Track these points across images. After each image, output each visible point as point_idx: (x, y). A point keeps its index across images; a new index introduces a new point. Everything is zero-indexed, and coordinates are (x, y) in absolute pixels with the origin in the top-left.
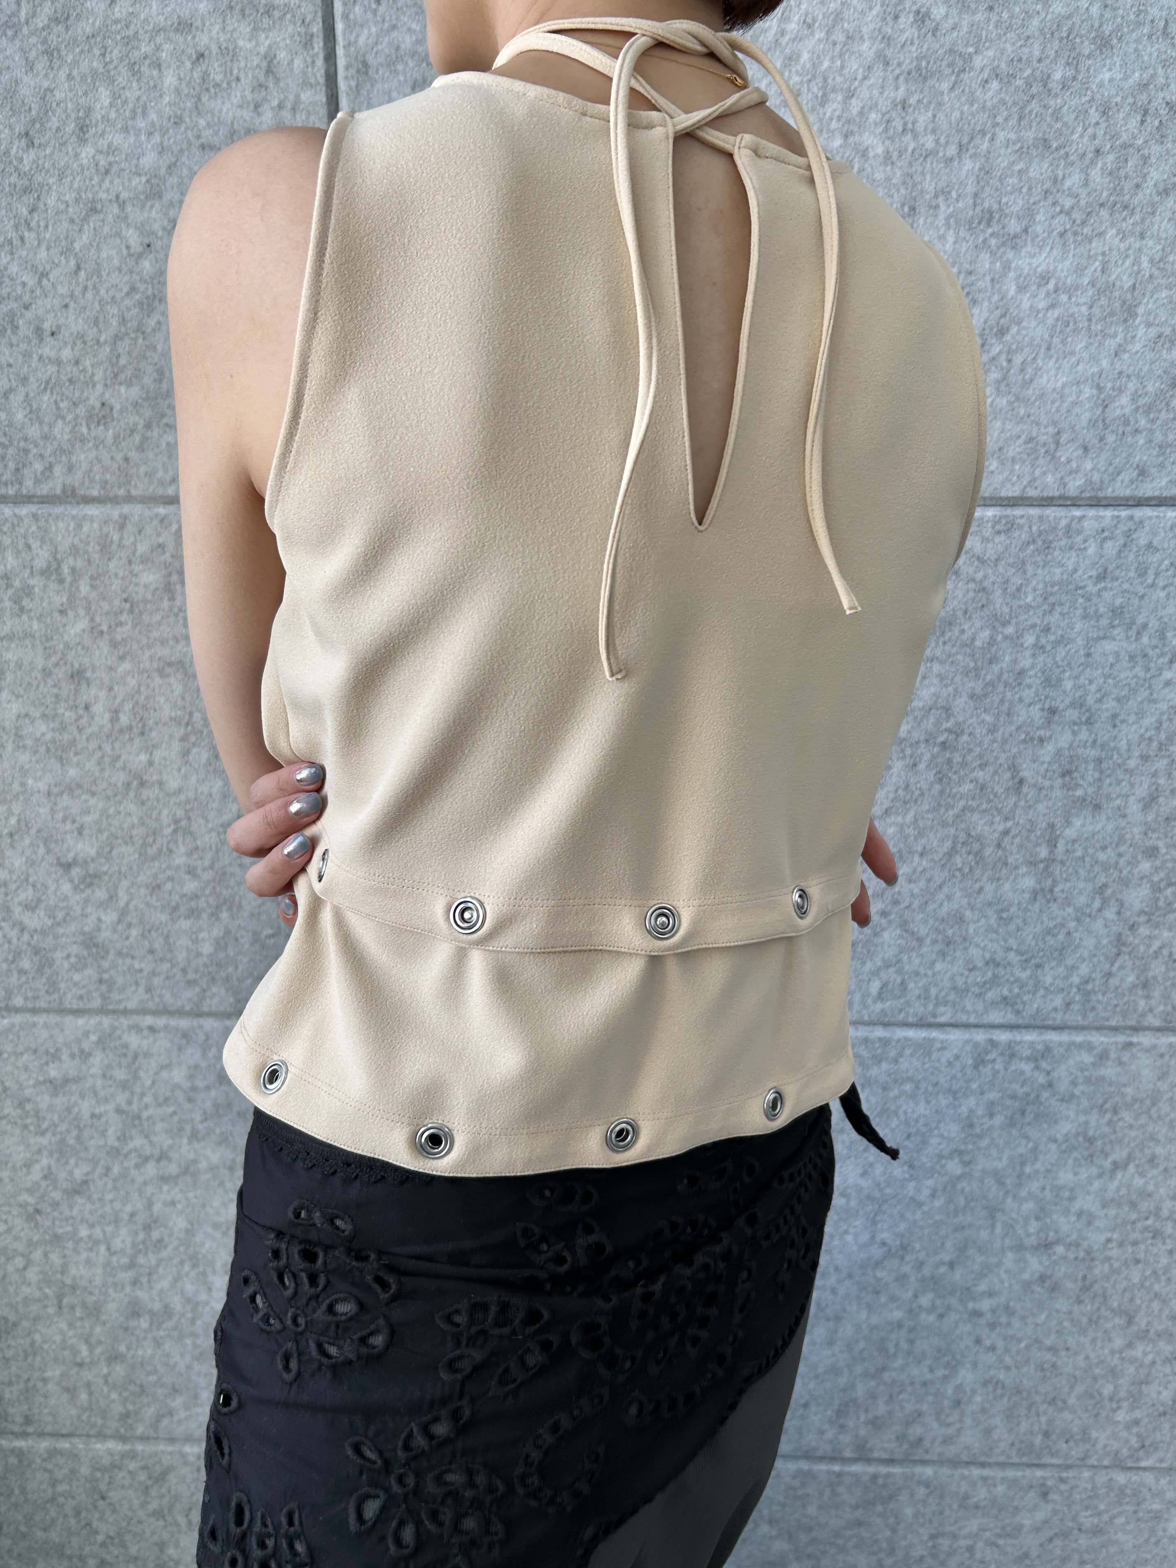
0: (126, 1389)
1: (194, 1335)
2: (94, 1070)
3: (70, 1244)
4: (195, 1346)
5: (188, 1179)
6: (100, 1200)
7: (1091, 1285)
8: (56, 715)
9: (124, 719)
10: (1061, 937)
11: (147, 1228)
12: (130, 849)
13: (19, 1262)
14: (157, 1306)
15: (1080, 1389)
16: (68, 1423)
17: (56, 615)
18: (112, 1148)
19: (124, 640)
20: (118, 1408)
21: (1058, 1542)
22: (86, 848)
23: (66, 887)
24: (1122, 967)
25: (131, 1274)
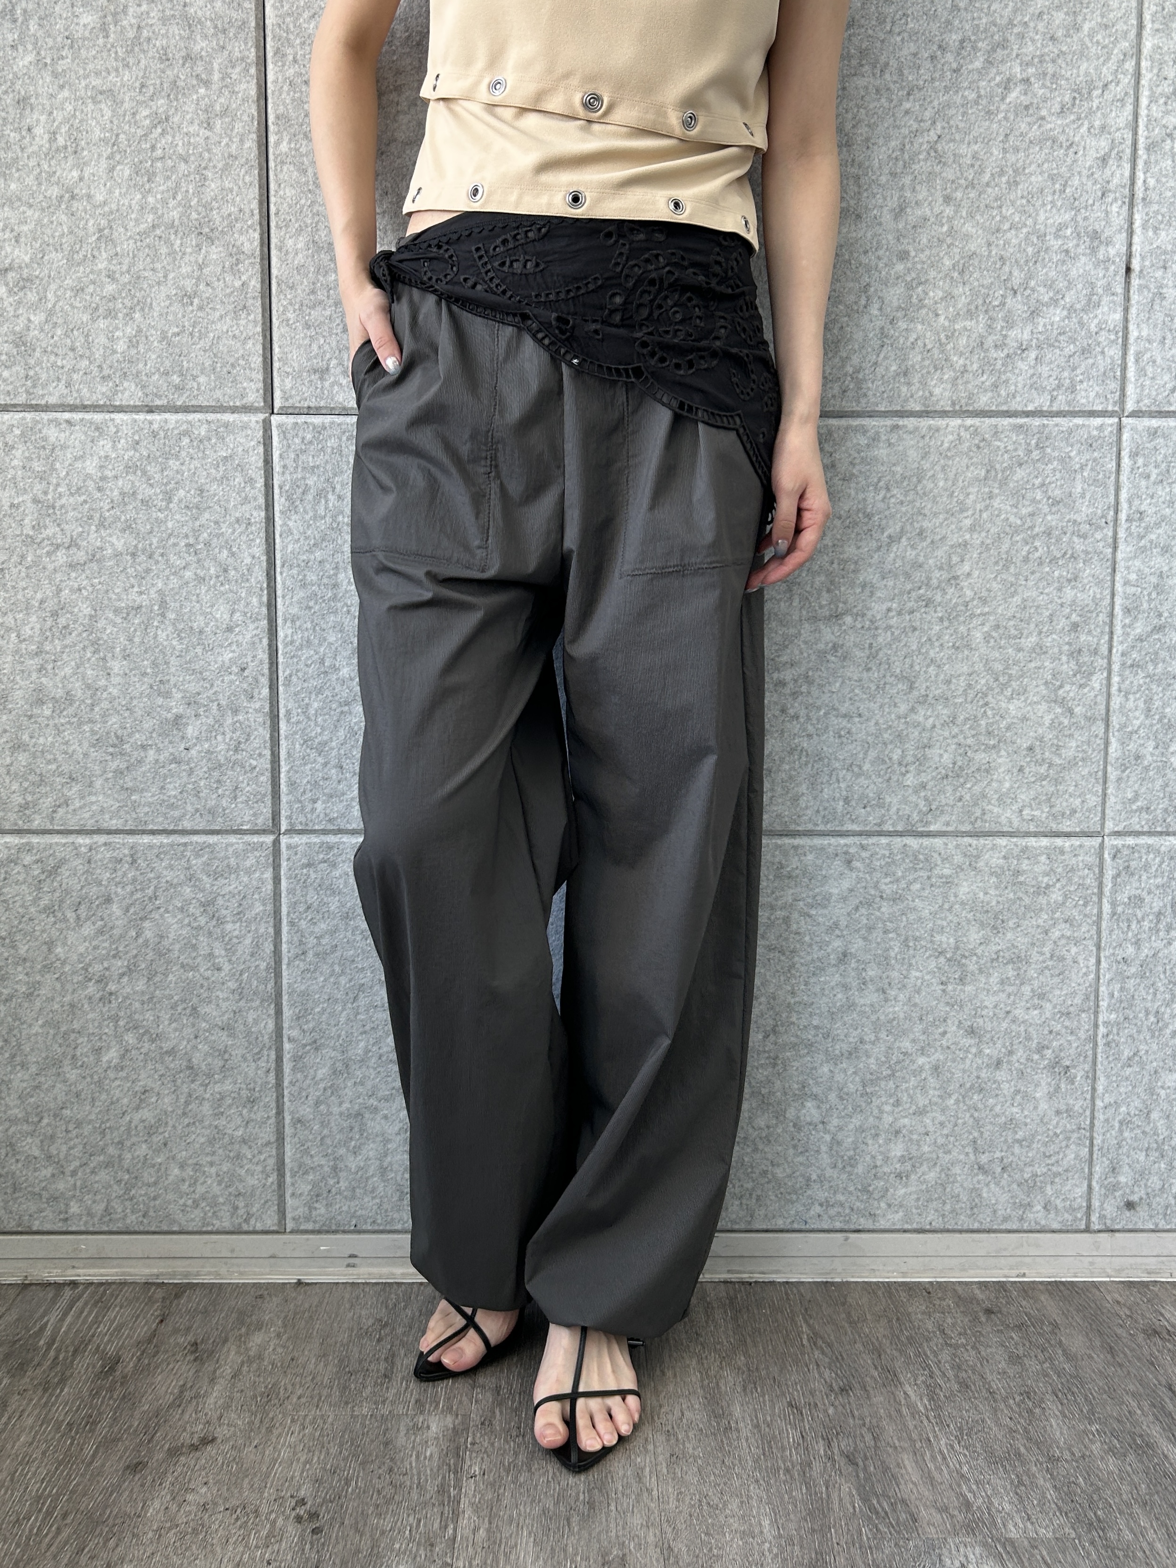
0: (27, 780)
1: (91, 721)
2: (15, 462)
4: (93, 732)
5: (94, 566)
6: (14, 587)
7: (877, 652)
9: (61, 141)
10: (835, 331)
11: (55, 614)
12: (60, 255)
14: (60, 693)
15: (873, 754)
17: (8, 49)
18: (27, 536)
19: (64, 71)
20: (18, 799)
21: (863, 911)
22: (22, 255)
24: (885, 358)
25: (37, 661)
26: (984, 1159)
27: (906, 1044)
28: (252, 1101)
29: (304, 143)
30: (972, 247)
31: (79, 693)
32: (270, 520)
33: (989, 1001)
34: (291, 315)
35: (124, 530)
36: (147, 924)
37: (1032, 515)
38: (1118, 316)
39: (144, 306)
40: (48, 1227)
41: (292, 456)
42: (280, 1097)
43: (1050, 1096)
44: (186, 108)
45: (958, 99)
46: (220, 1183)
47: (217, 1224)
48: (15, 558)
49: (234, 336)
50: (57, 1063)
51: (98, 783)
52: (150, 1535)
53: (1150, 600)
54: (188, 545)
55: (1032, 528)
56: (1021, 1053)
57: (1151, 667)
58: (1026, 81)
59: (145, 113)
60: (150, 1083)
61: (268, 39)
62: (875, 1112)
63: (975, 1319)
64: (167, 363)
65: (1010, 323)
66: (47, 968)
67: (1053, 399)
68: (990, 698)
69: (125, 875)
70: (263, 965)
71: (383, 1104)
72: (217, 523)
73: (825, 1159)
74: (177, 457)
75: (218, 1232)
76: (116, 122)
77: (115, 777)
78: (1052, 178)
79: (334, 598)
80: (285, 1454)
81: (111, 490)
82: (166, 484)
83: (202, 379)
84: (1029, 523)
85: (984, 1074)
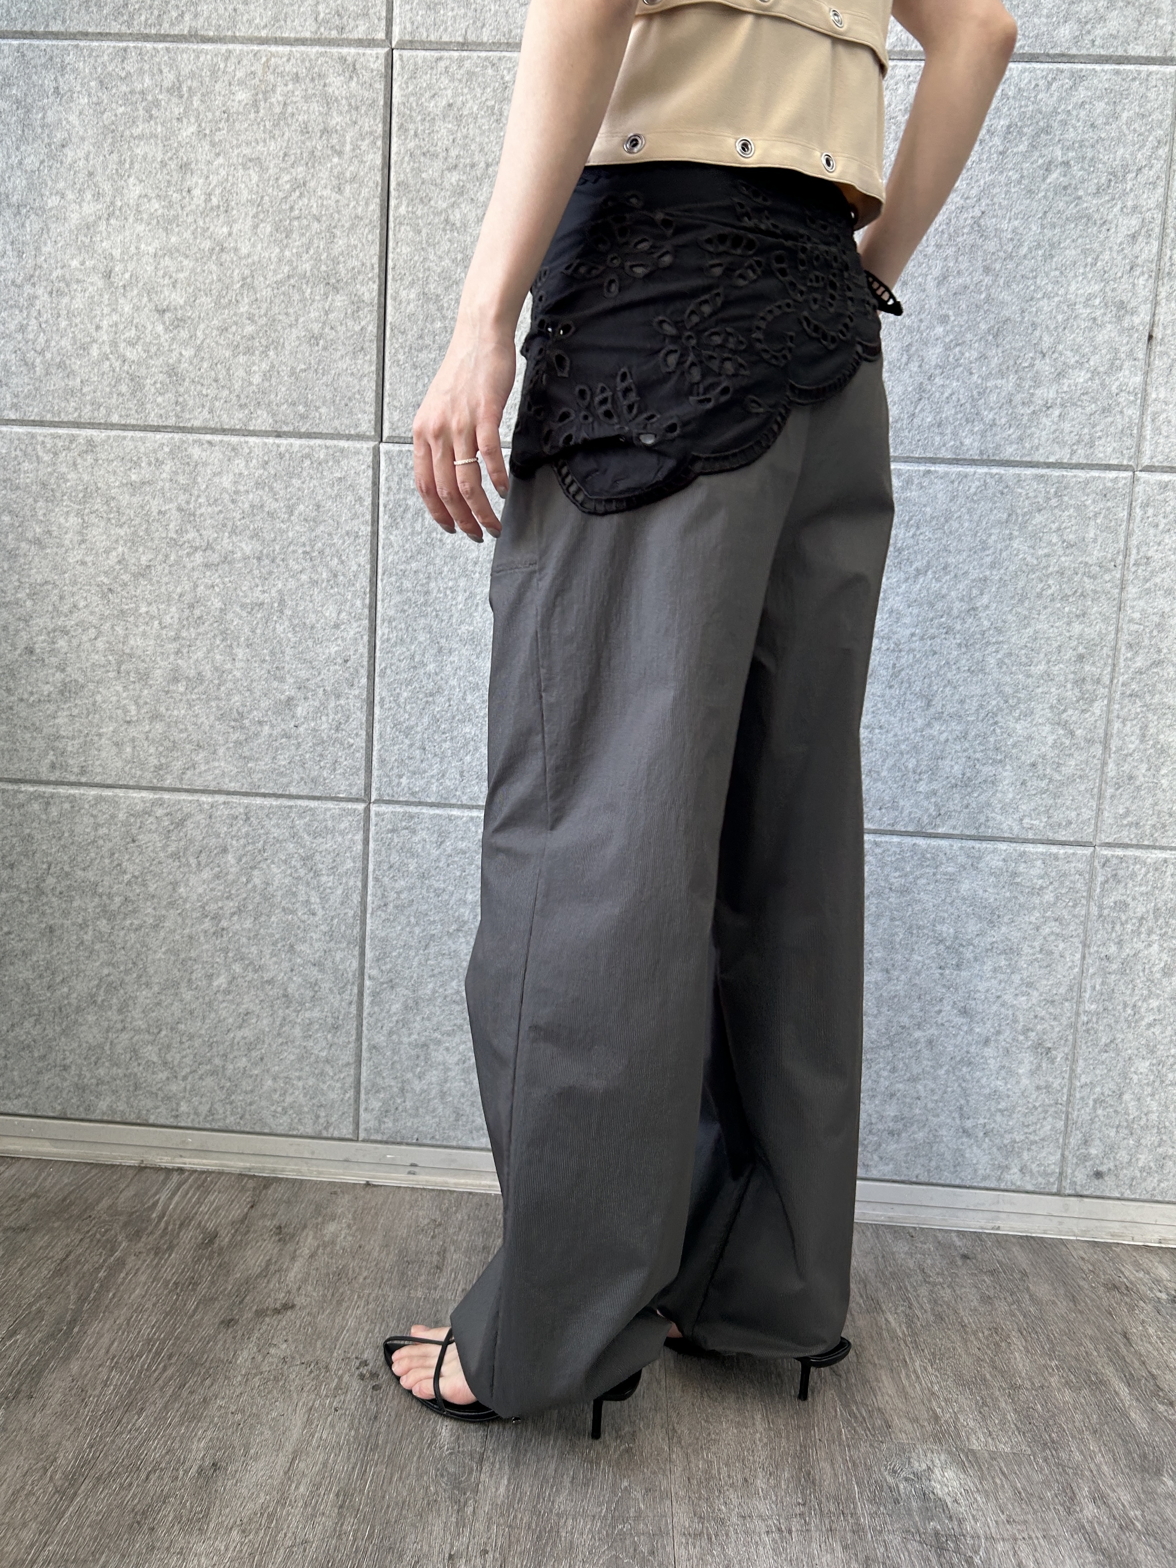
0: (162, 745)
1: (218, 698)
2: (164, 475)
3: (132, 619)
4: (219, 708)
5: (226, 567)
6: (158, 582)
7: (900, 671)
8: (167, 196)
9: (215, 201)
11: (191, 606)
12: (209, 300)
13: (92, 632)
14: (192, 673)
15: (890, 762)
16: (113, 773)
17: (174, 121)
18: (171, 539)
19: (220, 141)
20: (154, 761)
22: (178, 298)
23: (160, 328)
25: (175, 645)
26: (969, 1124)
27: (905, 1020)
28: (336, 1028)
29: (420, 207)
30: (1006, 313)
31: (209, 674)
32: (375, 534)
33: (982, 986)
34: (401, 357)
35: (252, 538)
36: (256, 872)
37: (1047, 555)
38: (1138, 379)
39: (277, 345)
40: (162, 1121)
41: (396, 479)
42: (360, 1025)
43: (1032, 1073)
44: (321, 175)
45: (1003, 179)
46: (305, 1095)
47: (302, 1130)
48: (160, 557)
49: (352, 374)
50: (176, 985)
51: (221, 751)
52: (239, 1378)
53: (1152, 637)
54: (305, 553)
55: (1046, 567)
56: (1007, 1034)
57: (1148, 697)
58: (1066, 164)
59: (287, 178)
60: (252, 1007)
61: (394, 116)
62: (874, 1076)
63: (953, 1262)
64: (295, 395)
65: (1037, 383)
66: (172, 904)
67: (1073, 452)
68: (999, 718)
69: (239, 830)
70: (351, 913)
71: (445, 1038)
72: (330, 534)
74: (299, 476)
75: (301, 1137)
76: (261, 186)
77: (235, 747)
78: (1084, 252)
79: (425, 604)
80: (352, 1323)
81: (243, 503)
82: (289, 499)
83: (323, 410)
84: (1044, 563)
85: (973, 1049)
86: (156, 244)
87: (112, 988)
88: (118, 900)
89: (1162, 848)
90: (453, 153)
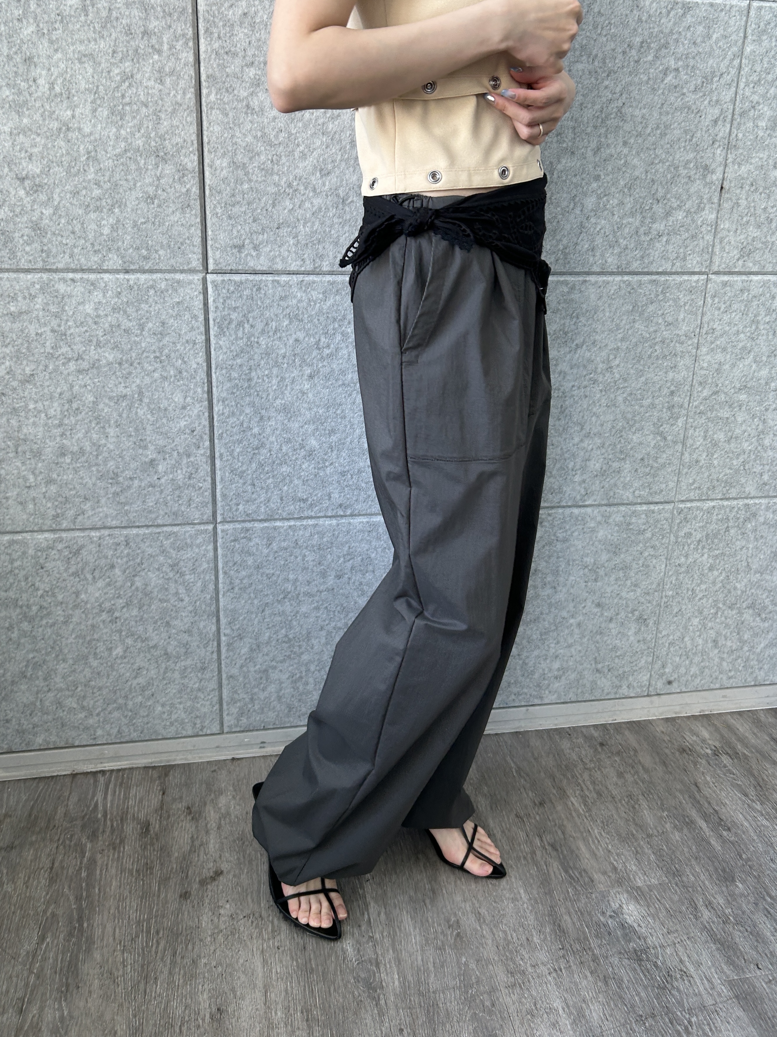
0: (57, 500)
1: (97, 465)
2: (38, 306)
3: (23, 414)
4: (98, 471)
5: (95, 371)
6: (41, 385)
8: (15, 84)
9: (57, 89)
10: (554, 224)
11: (70, 401)
12: (61, 169)
14: (76, 449)
15: (558, 466)
16: (21, 523)
17: (15, 21)
18: (49, 353)
19: (57, 39)
20: (52, 512)
21: (547, 548)
22: (35, 168)
23: (22, 193)
24: (582, 240)
25: (60, 430)
26: (599, 666)
27: (564, 614)
28: (203, 669)
29: (227, 95)
30: (637, 173)
31: (88, 448)
32: (208, 340)
33: (609, 590)
34: (219, 210)
35: (113, 349)
36: (137, 579)
37: (655, 331)
38: (713, 216)
39: (121, 204)
40: (84, 743)
41: (221, 301)
42: (220, 664)
43: (636, 634)
44: (145, 69)
45: (636, 80)
46: (185, 712)
47: (184, 733)
48: (41, 367)
49: (182, 225)
50: (86, 658)
51: (103, 501)
53: (713, 377)
54: (156, 357)
55: (654, 339)
56: (623, 615)
57: (709, 413)
58: (677, 70)
59: (117, 71)
60: (142, 664)
61: (200, 21)
62: (546, 648)
64: (138, 242)
65: (654, 221)
66: (76, 607)
67: (673, 265)
68: (623, 433)
69: (122, 552)
70: (208, 597)
71: (279, 664)
72: (174, 343)
73: (519, 672)
74: (146, 302)
75: (185, 737)
76: (96, 77)
77: (114, 497)
78: (686, 132)
79: (249, 387)
81: (104, 324)
82: (140, 320)
83: (161, 252)
84: (653, 336)
85: (603, 625)
86: (10, 124)
87: (37, 666)
88: (35, 608)
89: (712, 500)
90: (250, 53)
